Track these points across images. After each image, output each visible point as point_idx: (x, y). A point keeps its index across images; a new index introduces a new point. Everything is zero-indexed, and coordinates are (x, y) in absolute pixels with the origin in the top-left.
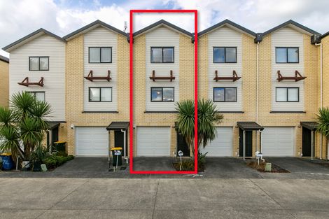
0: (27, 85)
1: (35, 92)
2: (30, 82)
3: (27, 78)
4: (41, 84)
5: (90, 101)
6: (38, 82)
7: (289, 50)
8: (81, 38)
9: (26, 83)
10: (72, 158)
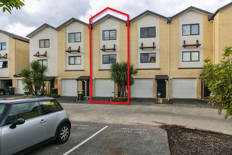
0: (38, 56)
1: (42, 60)
2: (40, 54)
3: (38, 52)
4: (45, 55)
5: (69, 64)
6: (43, 54)
7: (192, 26)
8: (64, 28)
9: (37, 55)
10: (60, 96)
